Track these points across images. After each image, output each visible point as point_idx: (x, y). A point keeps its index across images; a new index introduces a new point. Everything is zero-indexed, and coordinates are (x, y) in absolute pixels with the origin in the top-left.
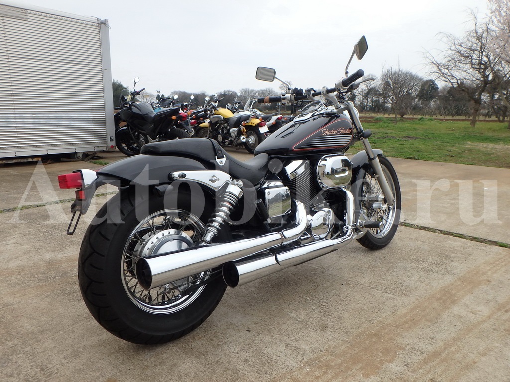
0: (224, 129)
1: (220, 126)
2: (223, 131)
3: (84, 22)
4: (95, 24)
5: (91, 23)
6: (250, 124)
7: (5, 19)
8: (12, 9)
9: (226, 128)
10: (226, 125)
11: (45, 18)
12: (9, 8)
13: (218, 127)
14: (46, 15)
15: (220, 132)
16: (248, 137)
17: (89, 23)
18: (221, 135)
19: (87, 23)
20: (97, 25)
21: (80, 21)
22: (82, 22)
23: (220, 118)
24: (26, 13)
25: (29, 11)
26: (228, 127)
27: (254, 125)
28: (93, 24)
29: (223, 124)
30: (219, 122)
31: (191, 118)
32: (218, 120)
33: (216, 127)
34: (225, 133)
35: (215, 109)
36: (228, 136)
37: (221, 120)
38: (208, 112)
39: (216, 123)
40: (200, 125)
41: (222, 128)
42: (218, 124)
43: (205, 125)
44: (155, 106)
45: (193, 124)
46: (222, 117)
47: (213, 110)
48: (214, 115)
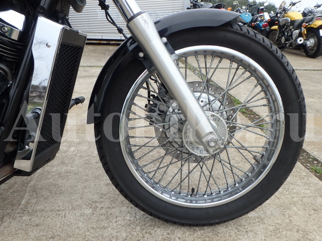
0: (289, 31)
1: (287, 28)
2: (288, 34)
6: (312, 26)
9: (291, 30)
10: (291, 27)
13: (285, 30)
15: (286, 34)
16: (307, 39)
18: (285, 37)
23: (287, 20)
26: (293, 29)
27: (316, 27)
29: (289, 26)
30: (287, 24)
31: (266, 21)
32: (286, 23)
33: (284, 29)
34: (289, 35)
35: (285, 11)
36: (290, 38)
37: (288, 23)
38: (279, 15)
39: (284, 25)
40: (272, 28)
41: (288, 30)
42: (286, 27)
43: (276, 27)
44: (242, 11)
45: (265, 26)
46: (289, 19)
47: (283, 12)
48: (284, 17)
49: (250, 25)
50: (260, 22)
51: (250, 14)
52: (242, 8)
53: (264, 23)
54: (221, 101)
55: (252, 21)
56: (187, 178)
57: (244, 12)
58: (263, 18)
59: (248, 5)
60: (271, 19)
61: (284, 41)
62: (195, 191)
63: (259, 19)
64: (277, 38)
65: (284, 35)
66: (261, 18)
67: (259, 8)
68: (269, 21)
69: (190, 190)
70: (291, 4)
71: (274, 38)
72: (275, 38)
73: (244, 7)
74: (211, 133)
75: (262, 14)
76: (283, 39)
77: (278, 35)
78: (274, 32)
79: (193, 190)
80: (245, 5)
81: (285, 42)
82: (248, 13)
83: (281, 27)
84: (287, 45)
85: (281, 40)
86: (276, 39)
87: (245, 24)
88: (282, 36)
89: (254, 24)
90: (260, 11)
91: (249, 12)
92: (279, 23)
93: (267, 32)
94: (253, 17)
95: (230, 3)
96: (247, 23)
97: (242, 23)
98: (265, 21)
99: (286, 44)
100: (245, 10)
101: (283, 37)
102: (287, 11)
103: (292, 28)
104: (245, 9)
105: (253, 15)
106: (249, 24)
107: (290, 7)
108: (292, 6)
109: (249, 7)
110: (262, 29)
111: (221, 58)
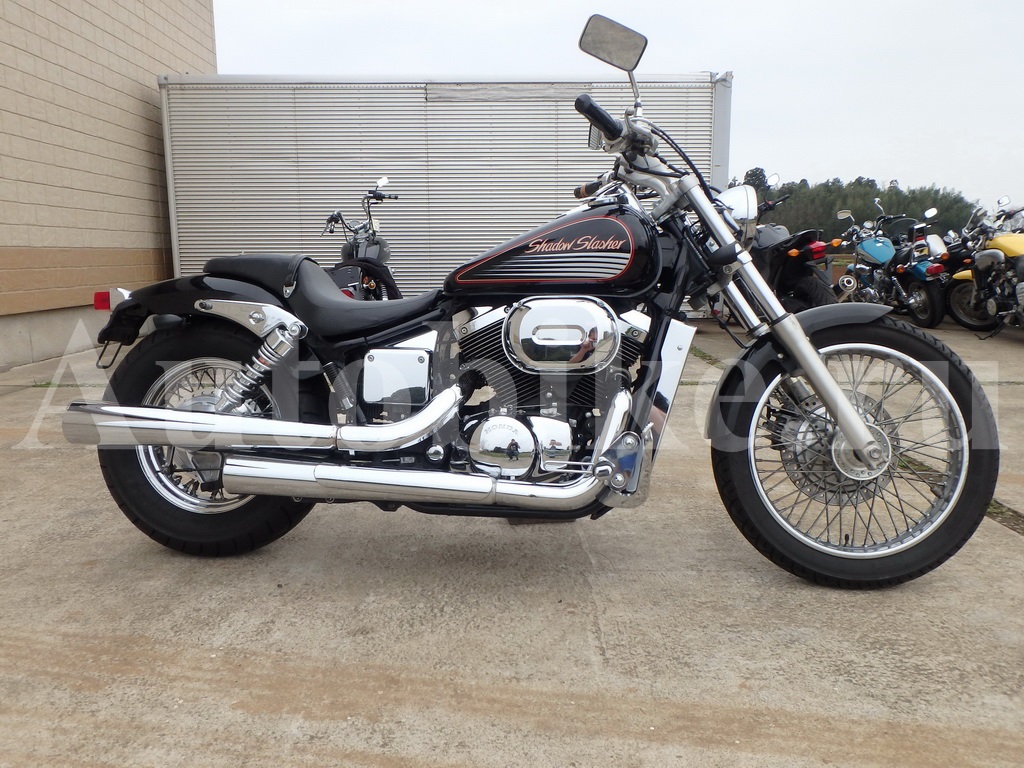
0: (1006, 284)
1: (997, 277)
2: (1003, 290)
3: (685, 85)
4: (706, 85)
5: (698, 85)
7: (559, 103)
8: (570, 86)
9: (1009, 281)
10: (1010, 274)
11: (619, 90)
12: (566, 86)
13: (994, 281)
14: (620, 85)
15: (998, 290)
17: (694, 85)
18: (996, 299)
19: (690, 85)
20: (710, 85)
21: (677, 85)
22: (681, 85)
23: (994, 256)
24: (590, 89)
25: (595, 85)
26: (1015, 280)
28: (702, 85)
29: (1004, 272)
30: (996, 267)
31: (936, 259)
32: (993, 263)
33: (990, 279)
34: (1006, 293)
35: (988, 235)
36: (1011, 302)
37: (999, 263)
38: (970, 244)
39: (989, 269)
40: (955, 276)
41: (1001, 281)
42: (994, 273)
43: (967, 274)
44: (864, 235)
45: (934, 272)
46: (1002, 254)
47: (981, 237)
48: (985, 249)
49: (892, 269)
50: (919, 262)
51: (888, 241)
52: (862, 227)
53: (930, 264)
54: (875, 415)
55: (895, 260)
56: (838, 517)
57: (870, 236)
58: (926, 252)
59: (879, 219)
60: (951, 254)
61: (995, 310)
62: (851, 537)
63: (916, 254)
64: (973, 301)
65: (993, 294)
66: (922, 251)
67: (913, 229)
68: (945, 258)
69: (843, 537)
70: (1002, 215)
71: (966, 301)
72: (969, 303)
73: (868, 225)
74: (871, 443)
75: (923, 242)
76: (991, 306)
77: (974, 293)
78: (965, 287)
79: (847, 537)
80: (871, 219)
81: (997, 313)
82: (883, 239)
83: (981, 274)
84: (1006, 321)
85: (986, 308)
86: (972, 304)
87: (875, 266)
88: (987, 298)
89: (902, 268)
90: (915, 234)
91: (884, 235)
92: (973, 261)
93: (942, 285)
94: (897, 247)
95: (818, 195)
96: (883, 264)
97: (868, 264)
98: (932, 258)
99: (1003, 317)
100: (872, 233)
101: (991, 300)
102: (991, 235)
103: (1013, 276)
104: (872, 229)
105: (896, 242)
106: (889, 268)
107: (1000, 222)
108: (1004, 220)
109: (882, 222)
110: (928, 279)
111: (872, 358)
